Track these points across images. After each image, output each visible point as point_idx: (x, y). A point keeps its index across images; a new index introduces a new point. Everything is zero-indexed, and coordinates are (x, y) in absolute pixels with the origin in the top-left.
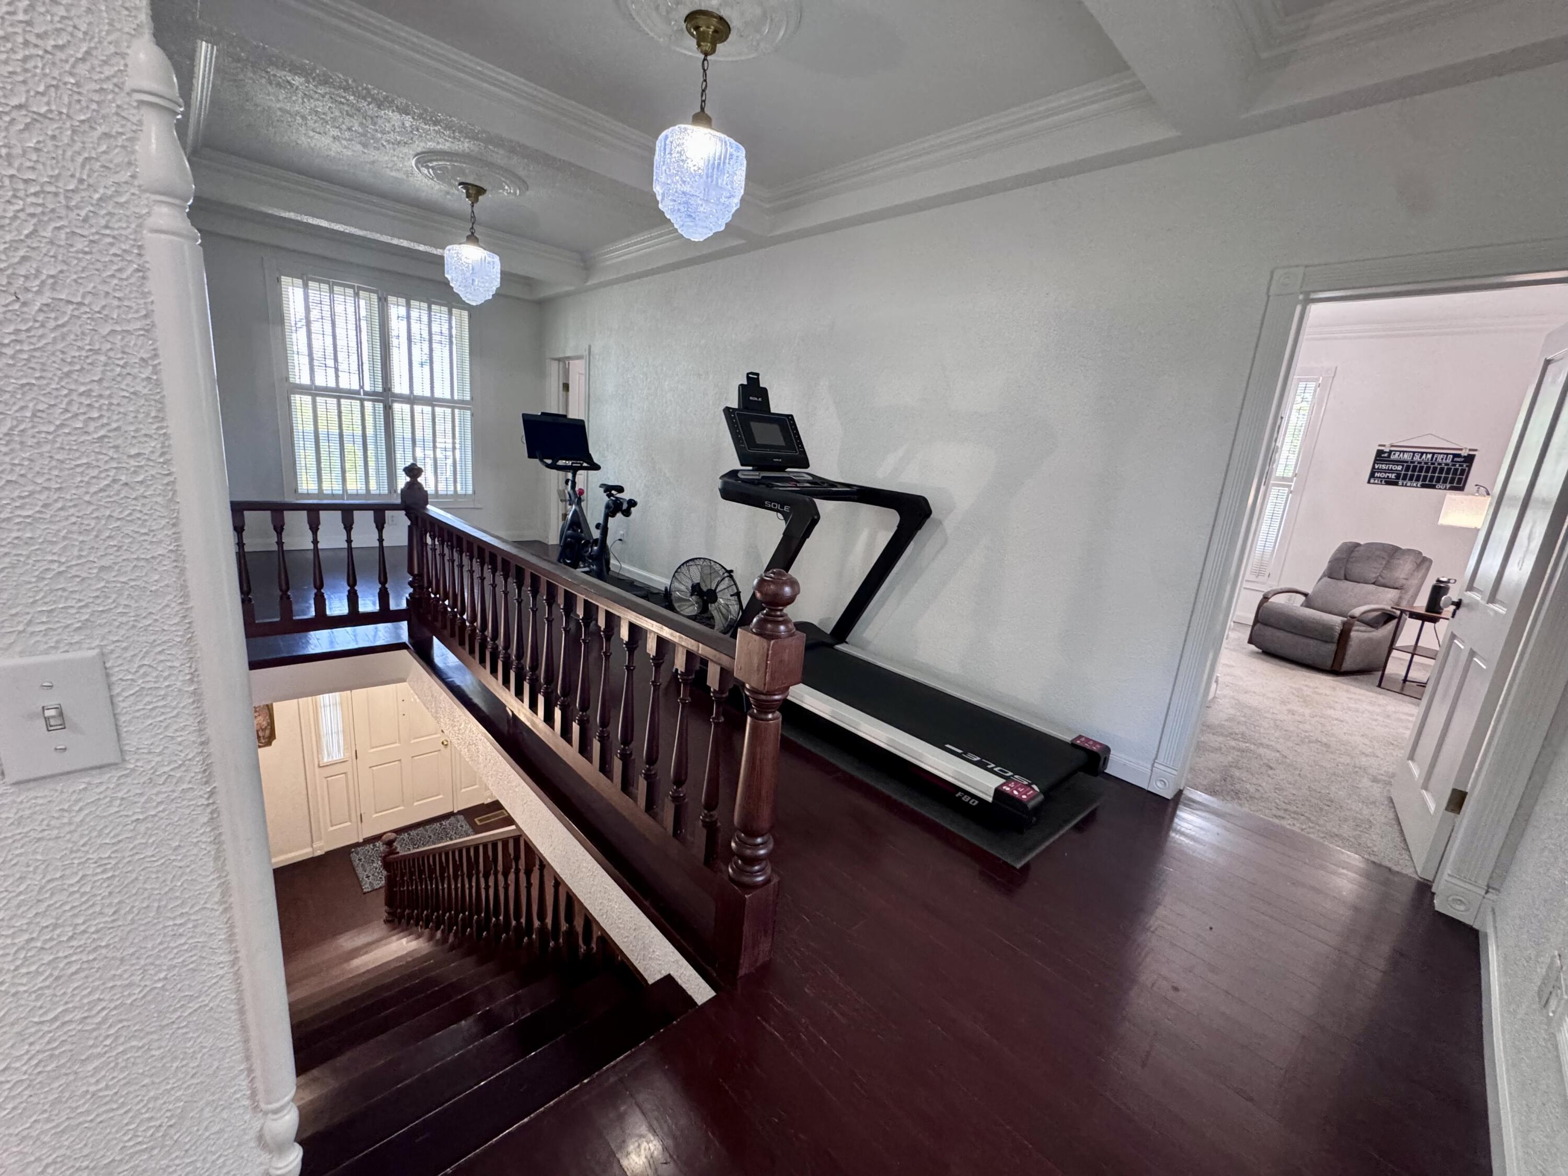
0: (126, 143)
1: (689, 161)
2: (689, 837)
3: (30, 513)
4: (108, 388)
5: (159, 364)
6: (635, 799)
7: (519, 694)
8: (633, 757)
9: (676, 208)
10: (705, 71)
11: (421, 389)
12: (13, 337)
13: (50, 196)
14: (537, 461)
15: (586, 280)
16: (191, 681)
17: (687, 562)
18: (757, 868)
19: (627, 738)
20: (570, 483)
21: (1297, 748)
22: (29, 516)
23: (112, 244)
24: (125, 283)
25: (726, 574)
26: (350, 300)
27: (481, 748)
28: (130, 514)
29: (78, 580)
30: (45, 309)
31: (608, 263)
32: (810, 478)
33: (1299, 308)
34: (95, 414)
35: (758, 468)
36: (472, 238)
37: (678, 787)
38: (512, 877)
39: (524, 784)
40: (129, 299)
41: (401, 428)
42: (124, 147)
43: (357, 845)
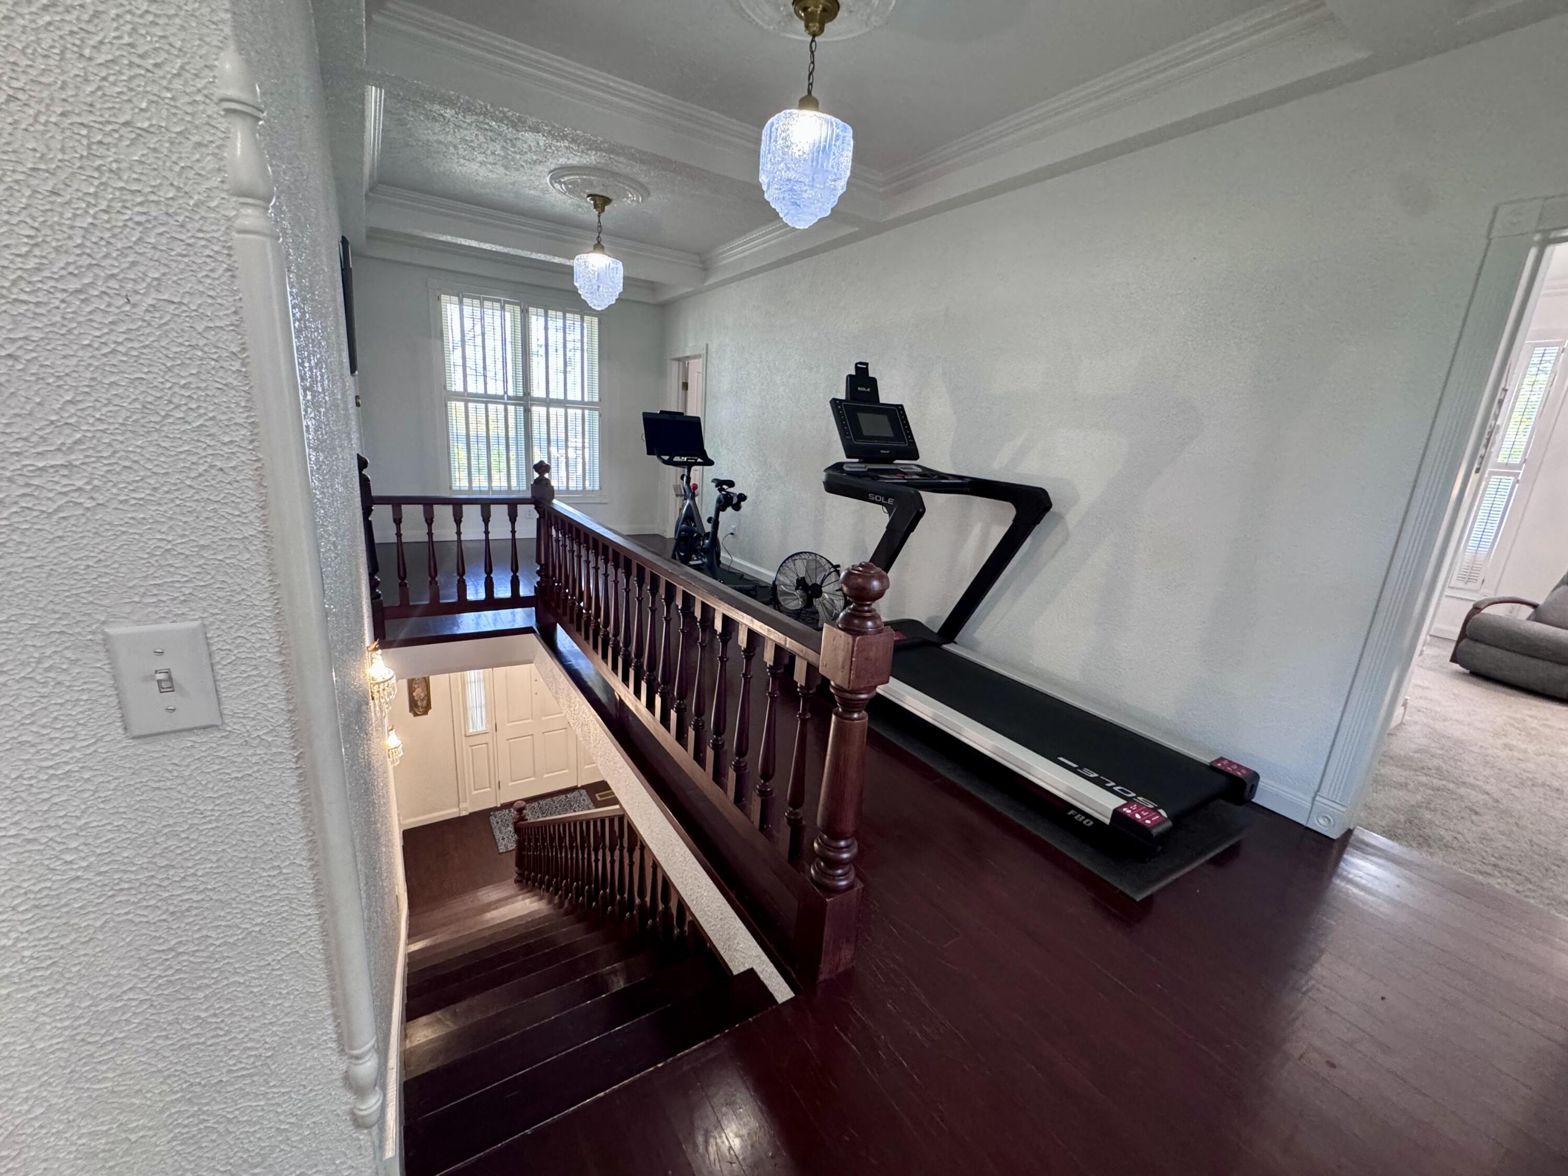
0: (216, 151)
1: (794, 146)
2: (774, 832)
3: (142, 495)
4: (204, 381)
5: (248, 357)
6: (725, 790)
7: (625, 680)
8: (725, 748)
9: (781, 196)
10: (812, 52)
11: (557, 393)
12: (126, 336)
13: (152, 205)
14: (655, 457)
15: (704, 280)
16: (280, 653)
17: (793, 555)
18: (839, 872)
19: (720, 729)
20: (685, 478)
21: (1514, 791)
22: (142, 499)
23: (205, 247)
24: (217, 282)
25: (832, 570)
26: (498, 313)
27: (592, 729)
28: (224, 498)
29: (183, 557)
30: (151, 309)
31: (725, 262)
32: (920, 470)
33: (1533, 252)
34: (194, 406)
35: (865, 460)
36: (599, 247)
37: (765, 782)
38: (617, 853)
39: (626, 766)
40: (221, 297)
41: (539, 430)
42: (214, 155)
43: (496, 809)
